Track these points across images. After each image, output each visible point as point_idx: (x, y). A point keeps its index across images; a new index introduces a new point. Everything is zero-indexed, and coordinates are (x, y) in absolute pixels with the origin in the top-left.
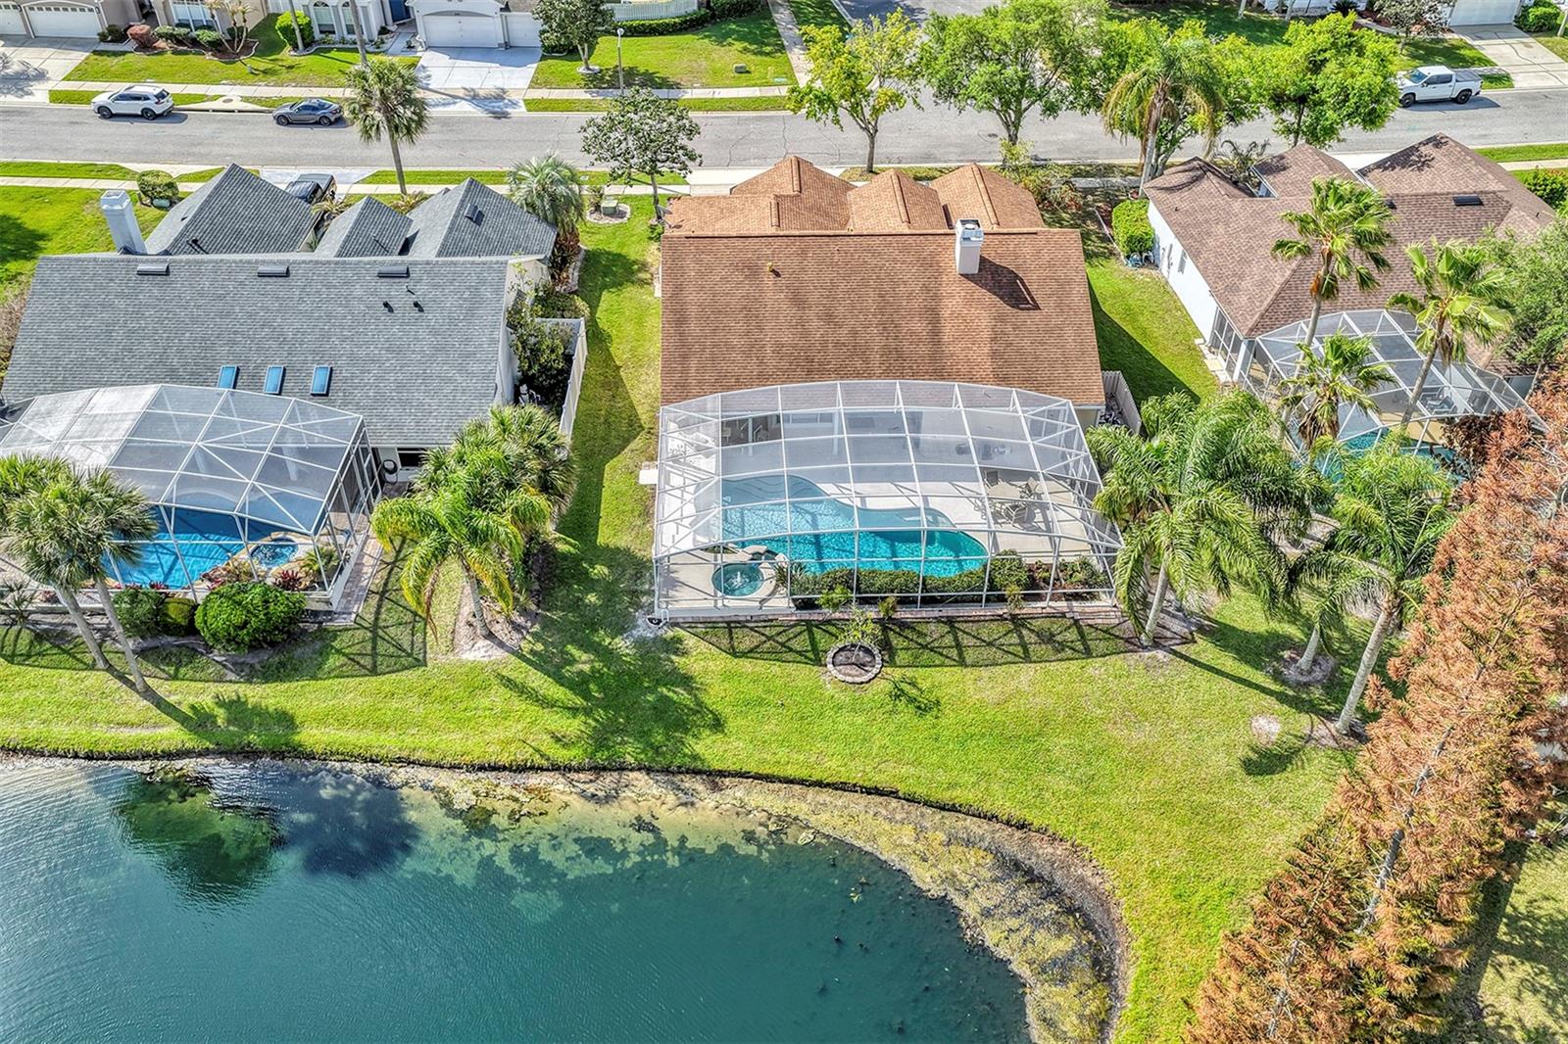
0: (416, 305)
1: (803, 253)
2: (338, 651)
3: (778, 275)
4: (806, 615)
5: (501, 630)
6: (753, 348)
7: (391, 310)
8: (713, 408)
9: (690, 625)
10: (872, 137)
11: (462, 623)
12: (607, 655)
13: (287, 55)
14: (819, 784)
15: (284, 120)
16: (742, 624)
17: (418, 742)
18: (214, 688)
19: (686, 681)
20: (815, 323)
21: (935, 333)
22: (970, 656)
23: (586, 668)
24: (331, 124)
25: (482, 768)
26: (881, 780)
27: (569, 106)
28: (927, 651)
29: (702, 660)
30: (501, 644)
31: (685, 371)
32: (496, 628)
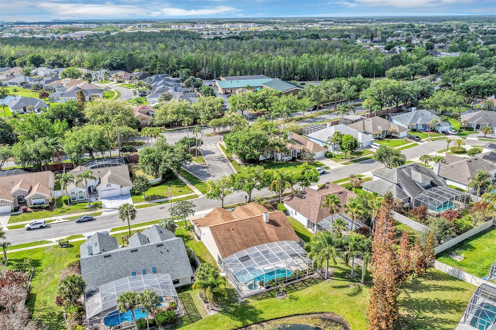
0: (167, 251)
3: (233, 230)
4: (268, 290)
6: (235, 244)
7: (162, 253)
8: (235, 256)
9: (249, 297)
10: (223, 200)
11: (206, 309)
12: (235, 307)
13: (66, 207)
14: (286, 317)
15: (79, 222)
16: (257, 295)
21: (266, 234)
22: (298, 289)
23: (233, 310)
26: (296, 313)
27: (146, 206)
28: (292, 290)
30: (216, 310)
31: (224, 251)
32: (213, 308)
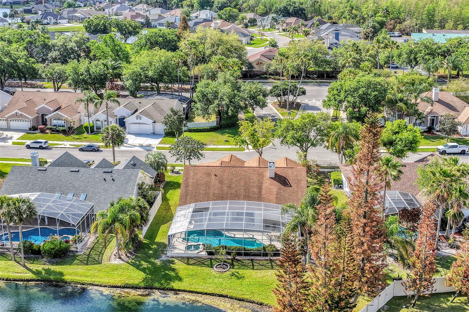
0: (113, 179)
1: (225, 171)
2: (78, 260)
3: (216, 176)
4: (210, 257)
5: (124, 257)
7: (106, 181)
8: (191, 207)
9: (177, 258)
11: (113, 254)
12: (153, 264)
13: (85, 135)
14: (206, 294)
15: (82, 150)
16: (192, 258)
17: (97, 280)
18: (42, 266)
19: (173, 270)
20: (225, 188)
22: (255, 267)
23: (146, 266)
24: (96, 151)
25: (113, 287)
26: (224, 293)
28: (244, 266)
29: (179, 266)
30: (123, 260)
32: (122, 257)
